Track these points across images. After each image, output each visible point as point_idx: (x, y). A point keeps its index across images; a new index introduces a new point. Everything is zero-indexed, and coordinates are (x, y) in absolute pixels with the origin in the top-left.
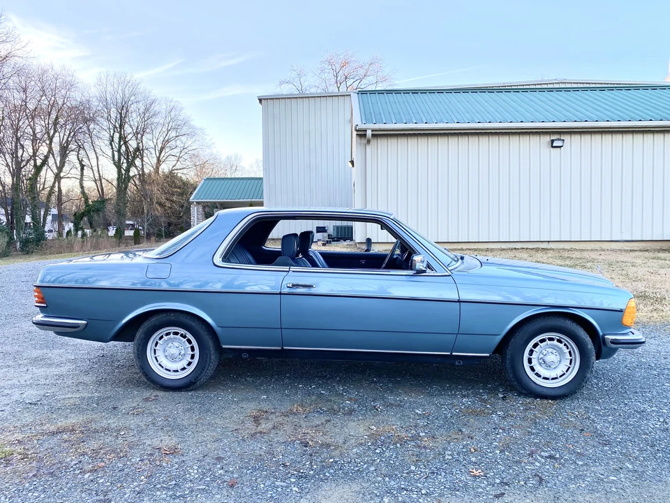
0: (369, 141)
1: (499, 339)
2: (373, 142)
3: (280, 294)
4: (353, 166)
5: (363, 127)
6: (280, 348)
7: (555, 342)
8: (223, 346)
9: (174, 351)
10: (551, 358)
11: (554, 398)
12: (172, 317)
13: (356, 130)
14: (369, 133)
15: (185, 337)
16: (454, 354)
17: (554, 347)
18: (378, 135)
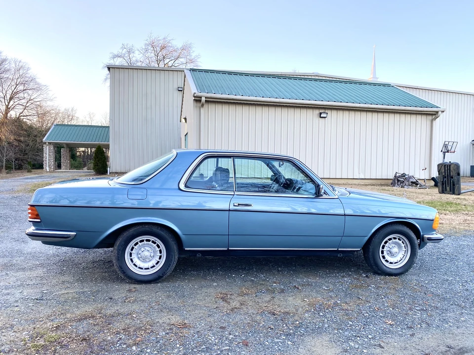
0: (203, 105)
1: (366, 238)
2: (206, 106)
3: (229, 210)
4: (186, 122)
5: (200, 94)
6: (226, 249)
7: (397, 240)
8: (186, 249)
9: (147, 254)
10: (395, 250)
11: (396, 275)
12: (147, 228)
13: (194, 97)
14: (203, 99)
15: (155, 243)
16: (339, 249)
17: (396, 243)
18: (210, 101)
